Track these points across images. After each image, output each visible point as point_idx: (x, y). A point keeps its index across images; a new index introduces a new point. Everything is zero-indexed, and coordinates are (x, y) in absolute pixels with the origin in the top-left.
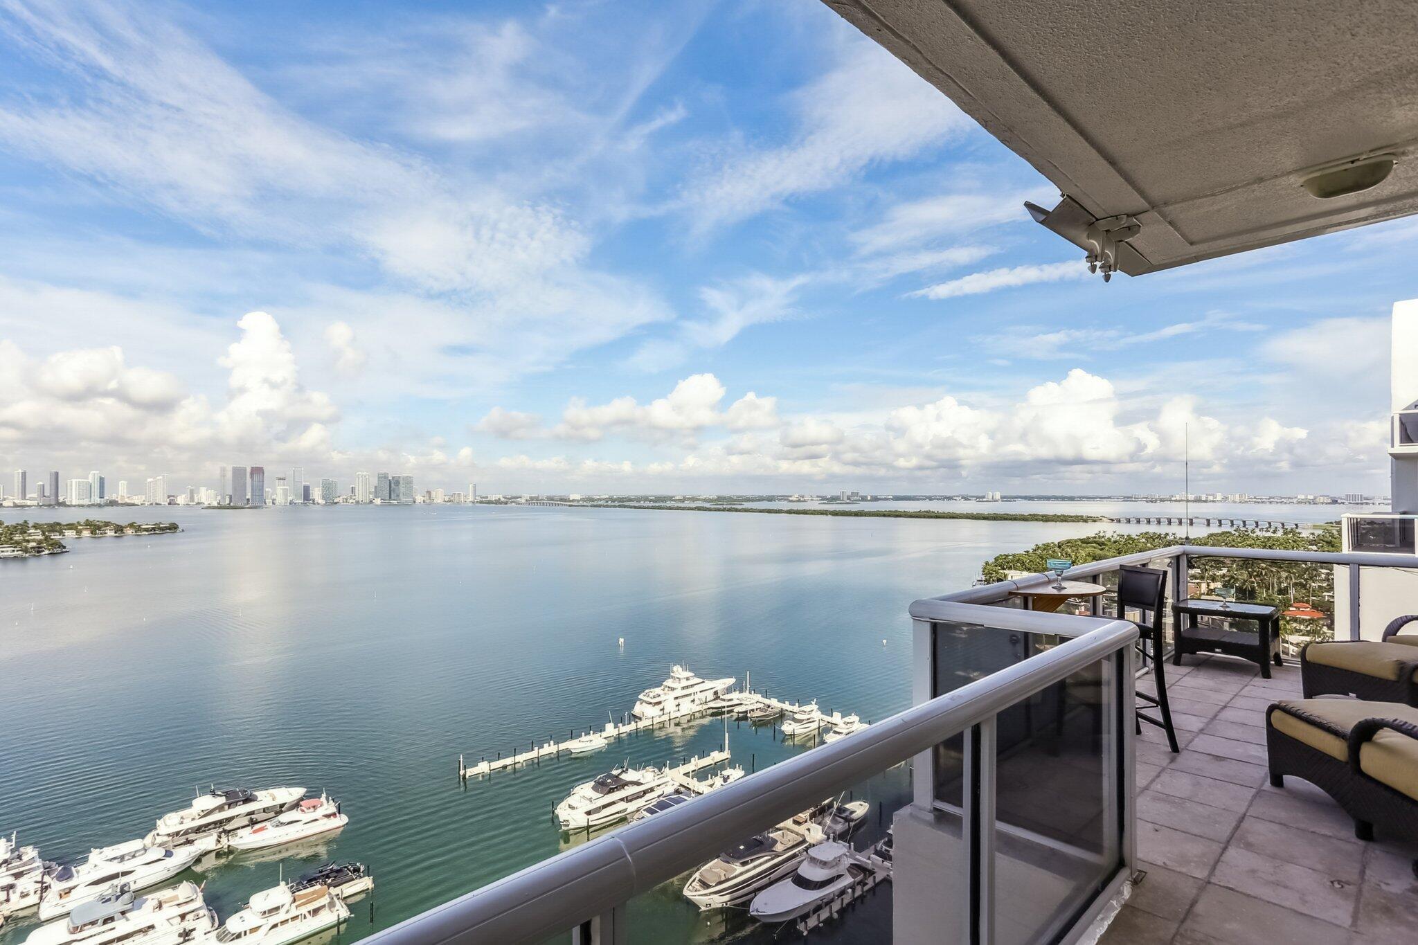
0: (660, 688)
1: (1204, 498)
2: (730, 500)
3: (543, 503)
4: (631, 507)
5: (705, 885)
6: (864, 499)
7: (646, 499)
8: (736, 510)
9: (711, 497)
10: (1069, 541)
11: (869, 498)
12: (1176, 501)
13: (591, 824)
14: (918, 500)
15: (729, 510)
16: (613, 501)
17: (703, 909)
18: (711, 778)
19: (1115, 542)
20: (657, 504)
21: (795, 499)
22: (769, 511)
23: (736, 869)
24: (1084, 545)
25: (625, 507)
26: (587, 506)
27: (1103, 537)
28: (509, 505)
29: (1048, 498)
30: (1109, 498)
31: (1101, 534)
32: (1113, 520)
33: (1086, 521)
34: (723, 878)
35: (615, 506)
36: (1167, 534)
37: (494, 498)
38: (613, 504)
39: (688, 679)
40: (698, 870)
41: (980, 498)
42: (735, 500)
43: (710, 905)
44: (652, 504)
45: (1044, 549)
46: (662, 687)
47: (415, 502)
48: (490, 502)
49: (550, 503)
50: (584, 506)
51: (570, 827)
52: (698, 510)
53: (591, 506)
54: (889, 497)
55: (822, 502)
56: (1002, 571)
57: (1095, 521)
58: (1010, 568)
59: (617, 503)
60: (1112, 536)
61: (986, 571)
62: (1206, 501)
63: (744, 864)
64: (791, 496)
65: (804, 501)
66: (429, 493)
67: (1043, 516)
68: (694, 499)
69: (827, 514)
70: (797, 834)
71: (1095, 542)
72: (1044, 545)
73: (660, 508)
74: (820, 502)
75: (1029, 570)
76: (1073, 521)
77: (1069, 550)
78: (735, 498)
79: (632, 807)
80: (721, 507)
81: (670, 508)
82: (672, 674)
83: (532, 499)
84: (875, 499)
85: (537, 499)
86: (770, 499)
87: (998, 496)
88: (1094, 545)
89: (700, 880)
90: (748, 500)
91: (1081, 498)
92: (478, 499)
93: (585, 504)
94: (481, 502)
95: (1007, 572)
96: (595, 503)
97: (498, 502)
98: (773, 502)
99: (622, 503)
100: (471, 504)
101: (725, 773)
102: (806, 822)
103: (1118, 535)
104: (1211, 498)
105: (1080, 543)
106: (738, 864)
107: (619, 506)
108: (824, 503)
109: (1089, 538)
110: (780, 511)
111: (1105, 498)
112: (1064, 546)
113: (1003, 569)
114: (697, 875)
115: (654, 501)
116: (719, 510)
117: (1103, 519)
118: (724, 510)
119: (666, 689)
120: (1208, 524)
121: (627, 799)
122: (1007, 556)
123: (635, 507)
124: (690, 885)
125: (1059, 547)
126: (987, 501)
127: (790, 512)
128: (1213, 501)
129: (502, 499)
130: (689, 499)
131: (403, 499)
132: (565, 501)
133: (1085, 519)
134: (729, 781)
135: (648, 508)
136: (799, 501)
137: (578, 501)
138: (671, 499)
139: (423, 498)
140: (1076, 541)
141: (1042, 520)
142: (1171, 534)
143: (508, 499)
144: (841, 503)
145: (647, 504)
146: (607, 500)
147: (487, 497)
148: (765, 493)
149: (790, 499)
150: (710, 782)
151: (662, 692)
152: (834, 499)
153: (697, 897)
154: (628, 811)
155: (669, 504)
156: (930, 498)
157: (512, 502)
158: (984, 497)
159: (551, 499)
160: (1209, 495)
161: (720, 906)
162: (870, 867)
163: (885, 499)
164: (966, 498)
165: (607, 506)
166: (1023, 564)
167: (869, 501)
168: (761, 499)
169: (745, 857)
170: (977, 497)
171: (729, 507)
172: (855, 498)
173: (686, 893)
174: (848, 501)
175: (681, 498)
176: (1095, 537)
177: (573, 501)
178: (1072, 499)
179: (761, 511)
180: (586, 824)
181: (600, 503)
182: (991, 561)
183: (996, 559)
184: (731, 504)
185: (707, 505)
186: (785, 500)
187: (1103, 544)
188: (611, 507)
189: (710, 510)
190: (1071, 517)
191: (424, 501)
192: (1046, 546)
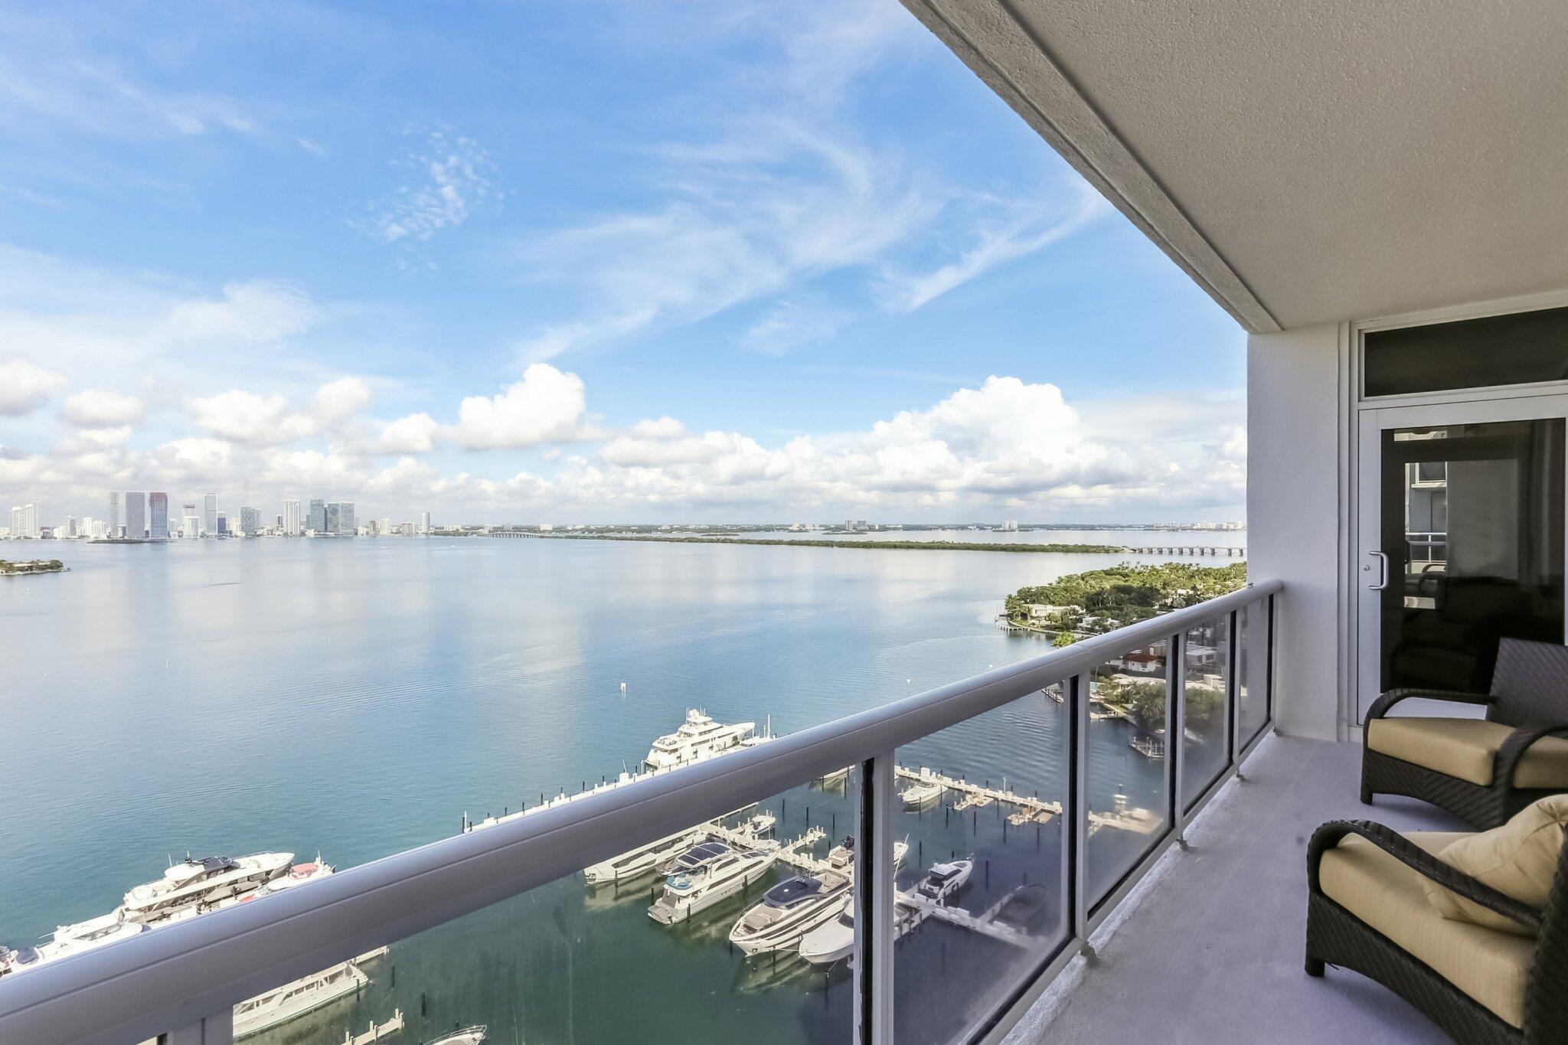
0: (675, 735)
1: (1225, 527)
2: (723, 530)
3: (510, 535)
4: (612, 539)
5: (750, 929)
6: (871, 529)
7: (628, 529)
8: (732, 541)
9: (701, 527)
10: (1092, 573)
11: (877, 528)
12: (1197, 530)
13: (619, 876)
15: (724, 541)
16: (591, 531)
17: (749, 954)
18: (741, 825)
19: (1139, 574)
20: (641, 535)
21: (796, 529)
22: (768, 543)
23: (782, 913)
24: (1108, 577)
25: (605, 538)
26: (562, 538)
27: (1127, 568)
28: (469, 537)
29: (1067, 527)
30: (1130, 526)
31: (1125, 565)
32: (1135, 550)
33: (1107, 552)
34: (769, 922)
35: (593, 538)
36: (1191, 565)
37: (450, 528)
38: (591, 535)
39: (705, 724)
40: (742, 915)
41: (996, 528)
42: (729, 531)
43: (757, 949)
44: (635, 535)
45: (1068, 581)
46: (678, 733)
47: (356, 534)
48: (447, 534)
49: (517, 535)
50: (557, 537)
51: (597, 881)
52: (689, 542)
53: (566, 537)
54: (899, 526)
55: (826, 532)
56: (1026, 605)
57: (1116, 552)
58: (1033, 602)
59: (594, 534)
60: (1136, 567)
61: (1010, 605)
62: (1227, 530)
63: (789, 907)
64: (791, 526)
65: (806, 531)
66: (374, 523)
67: (1064, 546)
68: (682, 529)
69: (832, 546)
70: (840, 876)
71: (1119, 574)
72: (1067, 577)
73: (645, 539)
74: (824, 532)
75: (1053, 603)
76: (1095, 552)
77: (1093, 582)
78: (729, 528)
79: (661, 857)
80: (714, 537)
81: (657, 540)
82: (688, 719)
83: (496, 529)
84: (884, 529)
85: (502, 529)
86: (768, 529)
87: (1015, 526)
88: (1118, 576)
89: (745, 926)
90: (743, 530)
91: (1101, 527)
92: (432, 530)
93: (558, 534)
94: (436, 534)
95: (1030, 606)
96: (570, 534)
97: (456, 533)
98: (771, 532)
99: (602, 533)
100: (423, 536)
101: (756, 819)
102: (845, 865)
103: (1142, 566)
104: (1231, 526)
105: (1103, 575)
106: (783, 907)
107: (599, 538)
108: (828, 534)
109: (1112, 569)
110: (780, 543)
111: (1125, 527)
112: (1088, 578)
113: (1027, 603)
114: (741, 921)
115: (638, 532)
116: (712, 541)
117: (1126, 549)
118: (718, 541)
119: (682, 735)
120: (1230, 554)
121: (655, 850)
122: (1030, 589)
123: (617, 539)
124: (735, 930)
125: (1083, 579)
126: (1003, 531)
127: (791, 543)
128: (1234, 530)
129: (461, 531)
130: (677, 529)
131: (342, 531)
132: (535, 532)
133: (1107, 550)
134: (760, 828)
135: (631, 539)
136: (800, 531)
137: (550, 532)
138: (655, 529)
139: (366, 530)
140: (1099, 573)
141: (1063, 551)
142: (1194, 565)
143: (467, 529)
144: (847, 534)
145: (629, 535)
146: (583, 531)
147: (443, 528)
148: (762, 523)
149: (790, 528)
150: (740, 829)
151: (679, 738)
152: (838, 529)
153: (742, 942)
154: (656, 863)
155: (654, 535)
156: (943, 528)
157: (472, 533)
158: (1000, 526)
159: (517, 529)
160: (1230, 523)
161: (767, 950)
162: (914, 905)
163: (895, 529)
164: (981, 528)
165: (584, 538)
166: (1047, 597)
167: (877, 531)
168: (758, 529)
169: (790, 900)
170: (993, 527)
171: (723, 537)
172: (862, 527)
173: (732, 937)
174: (854, 531)
175: (669, 528)
176: (1118, 569)
177: (544, 531)
178: (1092, 528)
179: (759, 543)
180: (614, 877)
181: (575, 534)
182: (1015, 594)
183: (1019, 592)
184: (724, 535)
185: (698, 536)
186: (785, 530)
187: (1126, 575)
188: (589, 538)
189: (702, 541)
190: (1093, 547)
191: (367, 533)
192: (1070, 578)
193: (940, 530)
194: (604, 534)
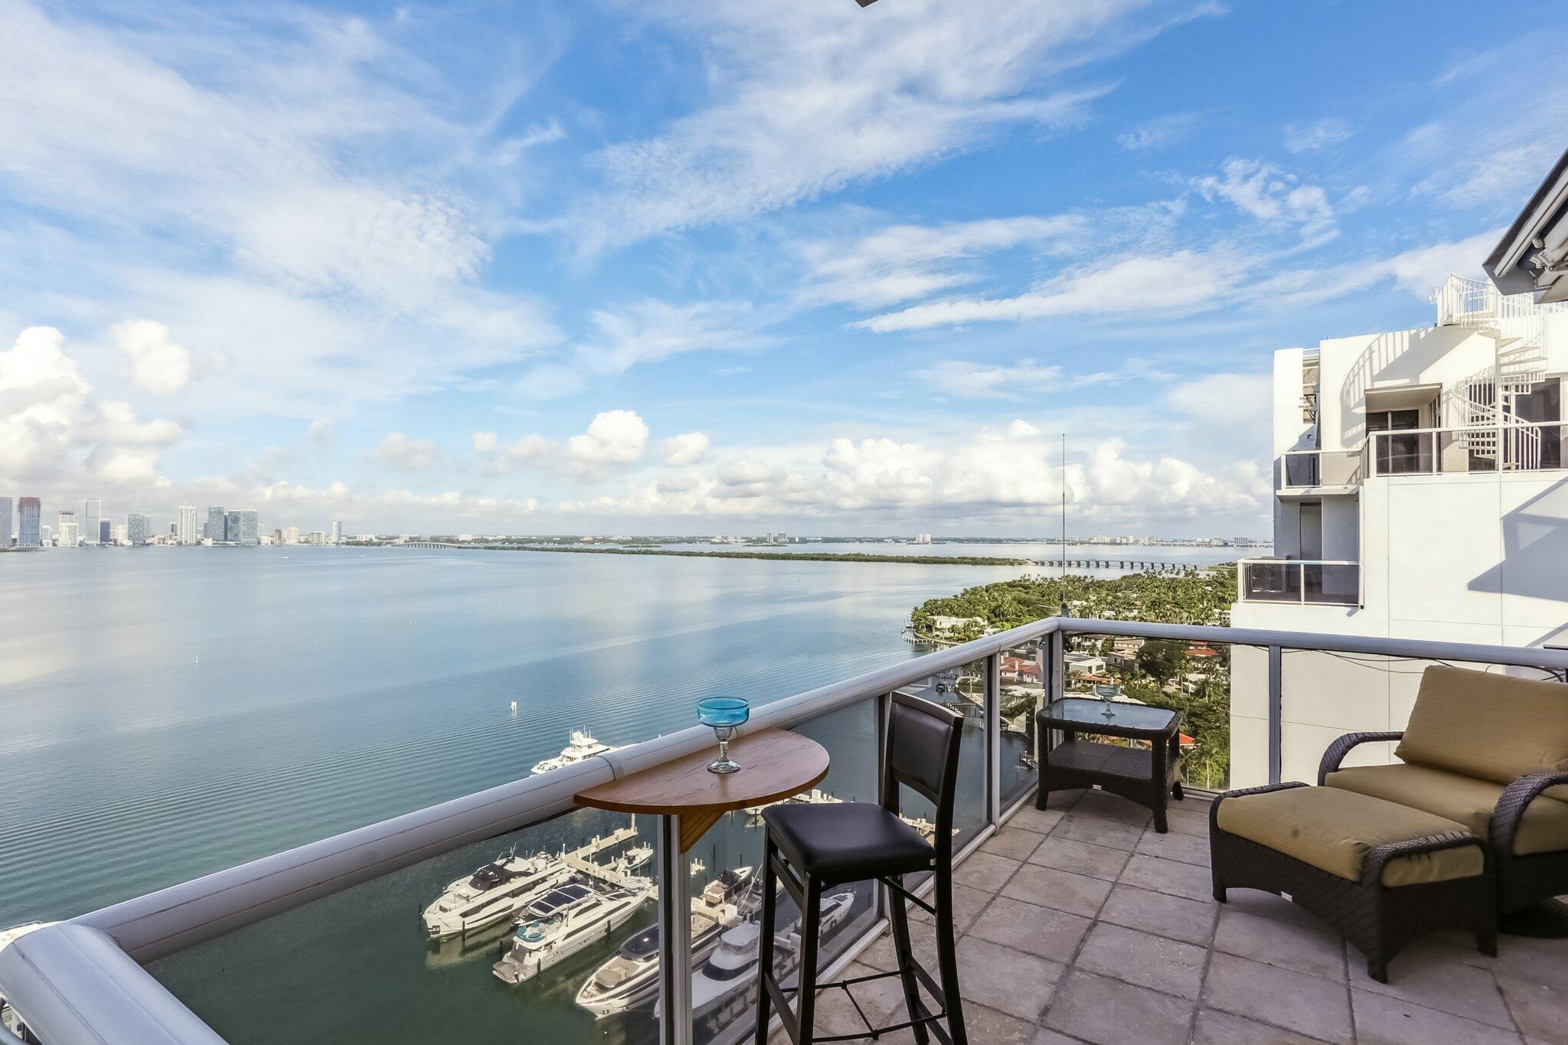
0: (557, 759)
1: (1118, 542)
2: (646, 541)
3: (426, 545)
4: (532, 549)
5: (602, 988)
6: (792, 541)
7: (550, 540)
8: (653, 553)
9: (624, 538)
10: (996, 585)
11: (797, 540)
12: (1094, 543)
13: (467, 927)
14: (848, 542)
15: (645, 553)
16: (511, 542)
17: (600, 1016)
18: (615, 860)
19: (1039, 585)
20: (562, 546)
21: (717, 541)
22: (689, 554)
23: (638, 966)
24: (1010, 589)
25: (525, 549)
26: (480, 548)
27: (1028, 580)
28: (382, 547)
29: (976, 541)
30: (1034, 540)
31: (1026, 578)
32: (1037, 563)
33: (1012, 564)
34: (623, 978)
35: (513, 549)
36: (1086, 577)
37: (364, 538)
38: (511, 546)
39: (590, 747)
40: (594, 971)
41: (911, 541)
42: (652, 542)
43: (608, 1011)
44: (557, 546)
45: (972, 594)
46: (560, 757)
47: (259, 543)
48: (358, 544)
49: (434, 545)
50: (476, 548)
51: (441, 933)
52: (610, 552)
53: (484, 548)
54: (819, 539)
55: (747, 544)
56: (931, 617)
57: (1020, 564)
58: (939, 614)
59: (515, 545)
60: (1037, 580)
61: (915, 617)
62: (1120, 544)
63: (647, 959)
64: (713, 538)
65: (727, 543)
66: (279, 532)
67: (972, 559)
68: (605, 541)
69: (751, 557)
70: (711, 918)
71: (1021, 586)
72: (972, 589)
73: (566, 550)
74: (745, 544)
75: (957, 615)
76: (1001, 564)
77: (996, 594)
78: (651, 539)
79: (518, 902)
80: (635, 549)
81: (577, 551)
82: (571, 742)
83: (412, 539)
84: (804, 541)
85: (418, 539)
86: (690, 541)
87: (928, 538)
88: (1020, 588)
89: (597, 984)
90: (666, 541)
91: (1008, 541)
92: (344, 540)
93: (477, 545)
94: (347, 543)
95: (935, 618)
96: (489, 545)
97: (369, 543)
98: (694, 544)
99: (522, 545)
100: (334, 546)
101: (630, 853)
102: (720, 902)
103: (1042, 578)
104: (1124, 541)
105: (1006, 587)
106: (641, 960)
107: (518, 548)
108: (749, 546)
109: (1014, 581)
110: (701, 554)
111: (1029, 541)
112: (991, 590)
113: (932, 615)
114: (593, 978)
115: (559, 542)
116: (633, 553)
117: (1029, 562)
118: (639, 553)
119: (565, 759)
120: (1122, 567)
121: (514, 894)
122: (936, 601)
123: (537, 550)
124: (585, 990)
125: (987, 591)
126: (918, 544)
127: (712, 555)
128: (1127, 544)
129: (375, 540)
130: (599, 541)
131: (243, 540)
132: (454, 542)
133: (1011, 562)
134: (635, 862)
135: (551, 550)
136: (722, 543)
137: (469, 542)
138: (578, 540)
139: (270, 539)
140: (1002, 585)
141: (971, 563)
142: (1089, 577)
143: (382, 539)
144: (768, 546)
145: (551, 545)
146: (503, 541)
147: (356, 538)
148: (684, 535)
149: (713, 540)
150: (613, 865)
151: (561, 763)
152: (760, 541)
153: (593, 1004)
154: (514, 908)
155: (576, 546)
156: (861, 541)
157: (387, 543)
158: (914, 539)
159: (435, 539)
160: (1123, 538)
161: (620, 1010)
163: (814, 541)
164: (897, 541)
165: (503, 548)
166: (951, 609)
167: (797, 543)
168: (681, 541)
169: (650, 950)
170: (908, 540)
171: (644, 549)
172: (783, 540)
173: (581, 1000)
174: (775, 543)
175: (591, 539)
176: (1020, 581)
177: (463, 542)
178: (999, 541)
179: (681, 554)
180: (461, 929)
181: (495, 544)
182: (921, 606)
183: (925, 604)
184: (647, 546)
185: (620, 547)
186: (708, 541)
187: (1026, 587)
188: (508, 549)
189: (623, 552)
190: (999, 560)
191: (272, 542)
192: (974, 591)
193: (858, 542)
194: (524, 545)
